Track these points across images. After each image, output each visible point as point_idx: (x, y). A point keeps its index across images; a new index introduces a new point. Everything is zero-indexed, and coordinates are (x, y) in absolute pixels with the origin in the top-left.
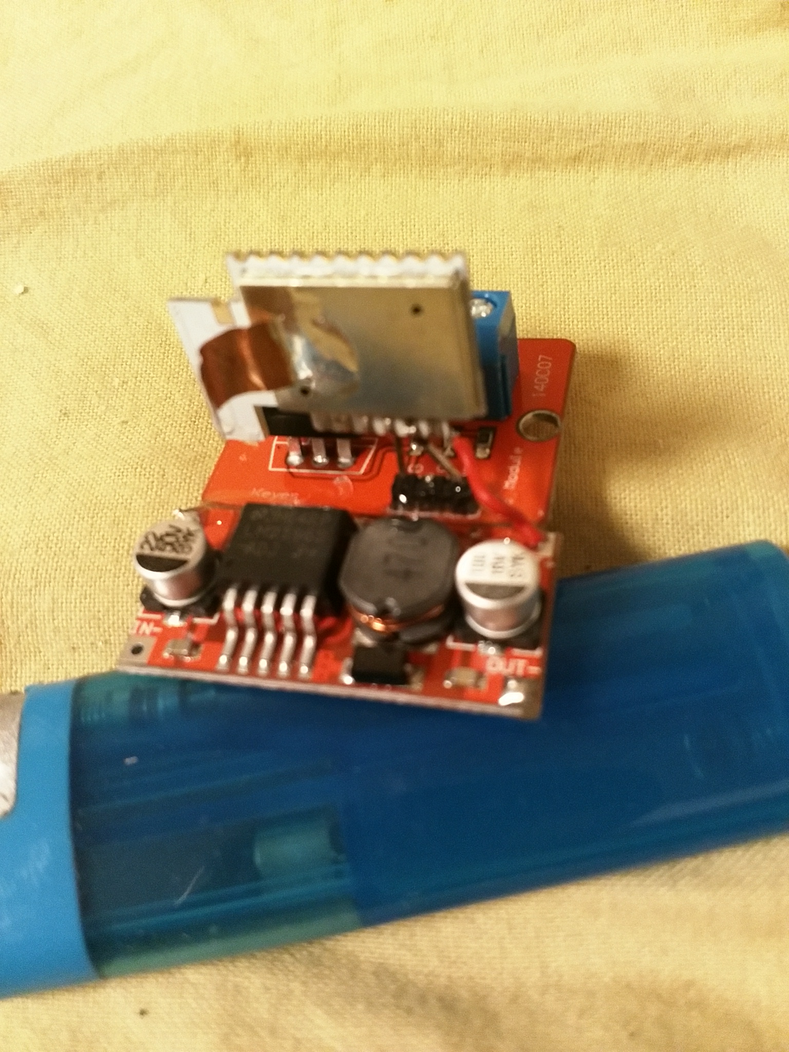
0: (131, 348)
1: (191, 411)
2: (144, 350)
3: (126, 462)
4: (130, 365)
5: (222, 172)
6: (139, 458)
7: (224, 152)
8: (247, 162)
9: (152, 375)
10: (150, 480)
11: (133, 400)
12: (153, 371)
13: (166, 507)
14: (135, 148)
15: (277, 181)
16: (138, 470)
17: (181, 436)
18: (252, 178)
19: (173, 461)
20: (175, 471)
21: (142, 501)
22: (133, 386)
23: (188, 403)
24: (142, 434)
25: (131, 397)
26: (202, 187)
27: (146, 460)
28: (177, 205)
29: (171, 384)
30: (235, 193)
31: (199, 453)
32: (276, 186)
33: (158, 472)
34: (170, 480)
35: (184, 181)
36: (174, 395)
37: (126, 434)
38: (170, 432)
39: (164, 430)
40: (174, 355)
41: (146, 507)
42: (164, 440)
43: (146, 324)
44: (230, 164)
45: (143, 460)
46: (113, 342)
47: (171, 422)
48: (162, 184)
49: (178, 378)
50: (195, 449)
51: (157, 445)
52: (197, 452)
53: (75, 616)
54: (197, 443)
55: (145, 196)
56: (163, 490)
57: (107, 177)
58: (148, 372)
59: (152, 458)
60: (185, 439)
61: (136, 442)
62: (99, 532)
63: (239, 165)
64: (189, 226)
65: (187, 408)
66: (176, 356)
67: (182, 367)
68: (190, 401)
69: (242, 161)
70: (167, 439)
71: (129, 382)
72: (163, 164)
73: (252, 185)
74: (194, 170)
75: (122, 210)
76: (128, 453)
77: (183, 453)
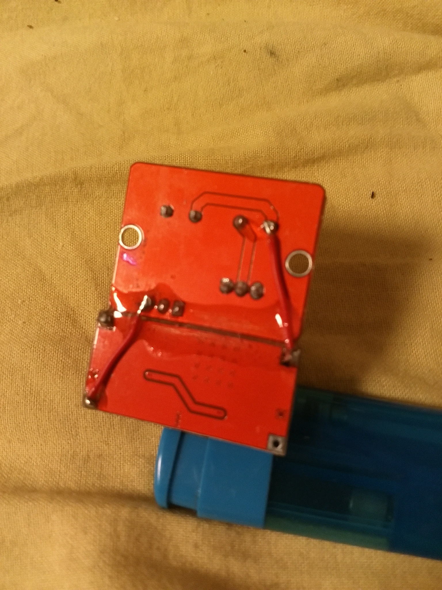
0: (26, 283)
1: (57, 314)
2: (33, 284)
3: (26, 344)
4: (26, 292)
5: (69, 193)
6: (32, 342)
7: (69, 183)
8: (81, 188)
9: (37, 296)
10: (38, 353)
11: (28, 310)
12: (38, 294)
13: (47, 367)
14: (24, 185)
15: (97, 195)
16: (32, 349)
17: (53, 328)
18: (85, 194)
19: (49, 342)
20: (50, 347)
21: (35, 365)
22: (28, 303)
23: (55, 309)
24: (33, 329)
25: (27, 309)
26: (60, 200)
27: (36, 343)
28: (48, 210)
29: (47, 300)
30: (76, 202)
31: (62, 336)
32: (97, 198)
33: (42, 349)
34: (48, 352)
35: (50, 198)
36: (49, 306)
37: (26, 329)
38: (47, 326)
39: (44, 326)
40: (48, 285)
41: (37, 368)
42: (44, 331)
43: (34, 270)
44: (73, 189)
45: (34, 343)
46: (18, 281)
47: (48, 321)
48: (39, 200)
49: (50, 296)
50: (60, 334)
51: (41, 334)
52: (61, 336)
53: (8, 426)
54: (61, 331)
55: (31, 207)
56: (45, 358)
57: (11, 199)
58: (35, 295)
59: (39, 341)
60: (55, 330)
61: (31, 333)
62: (15, 383)
63: (77, 188)
64: (54, 220)
65: (55, 313)
66: (49, 285)
67: (52, 291)
68: (57, 308)
69: (79, 187)
70: (46, 330)
71: (26, 301)
72: (39, 191)
73: (85, 198)
74: (55, 193)
75: (21, 214)
76: (27, 340)
77: (54, 338)
